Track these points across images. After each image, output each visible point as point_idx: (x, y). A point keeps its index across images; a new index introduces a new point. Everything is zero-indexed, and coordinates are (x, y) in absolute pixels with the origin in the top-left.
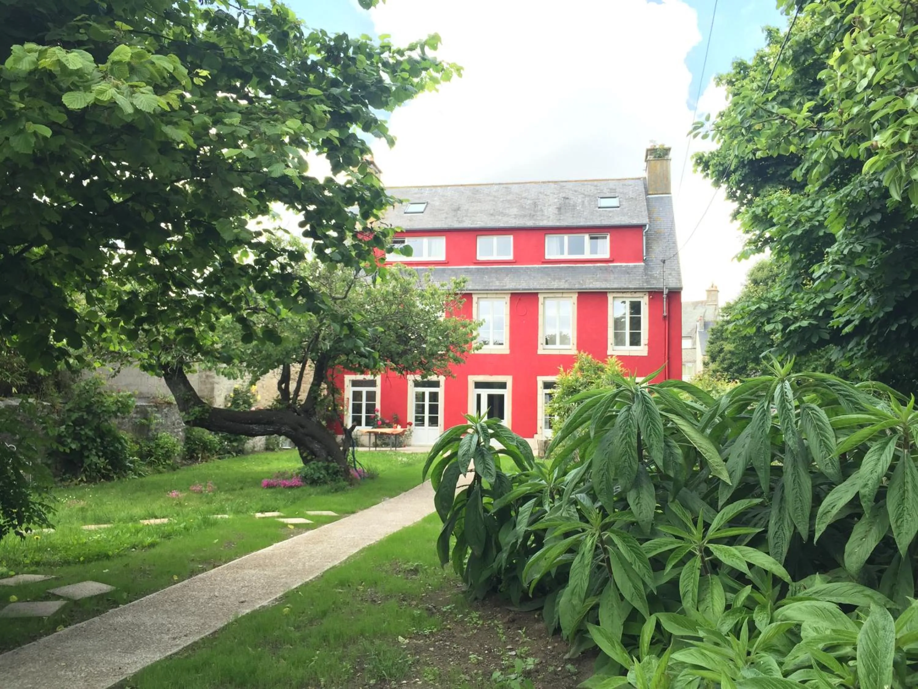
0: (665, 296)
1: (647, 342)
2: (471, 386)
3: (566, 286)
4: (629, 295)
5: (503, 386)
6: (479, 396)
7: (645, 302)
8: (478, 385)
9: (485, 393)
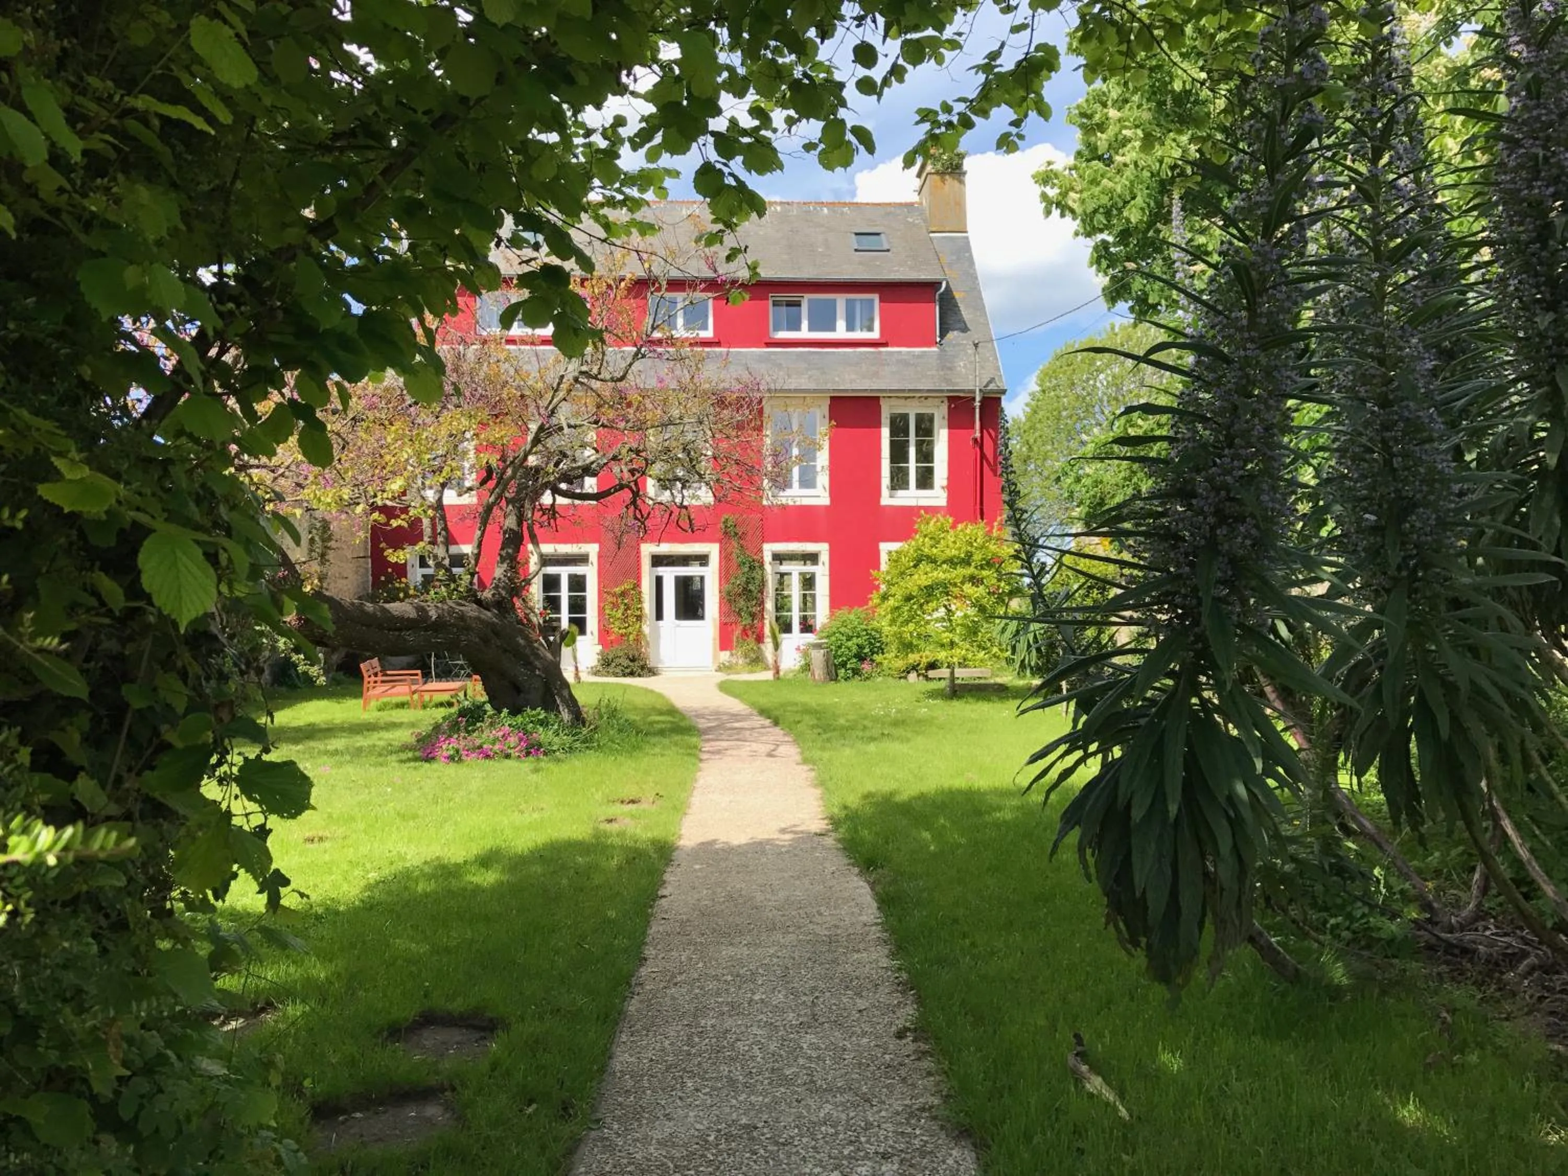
0: (977, 404)
1: (945, 483)
2: (646, 563)
3: (812, 386)
4: (915, 403)
5: (703, 560)
6: (659, 581)
7: (940, 414)
8: (658, 561)
9: (669, 574)
